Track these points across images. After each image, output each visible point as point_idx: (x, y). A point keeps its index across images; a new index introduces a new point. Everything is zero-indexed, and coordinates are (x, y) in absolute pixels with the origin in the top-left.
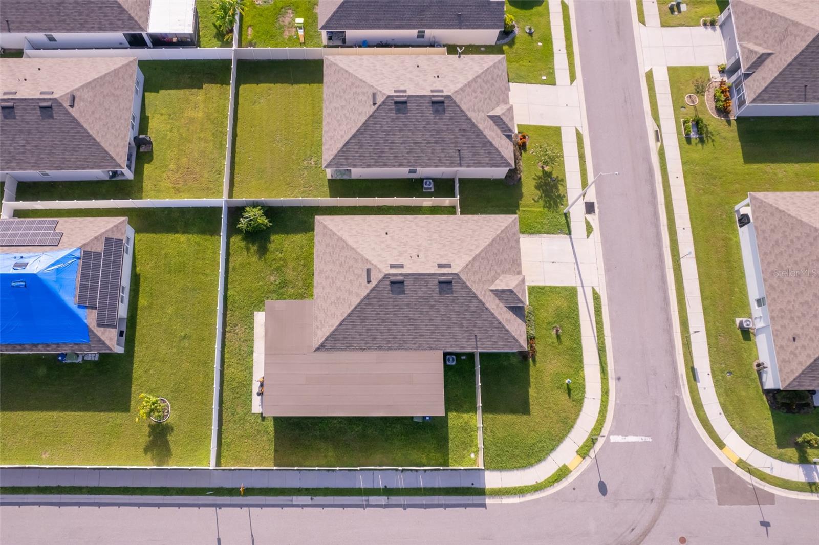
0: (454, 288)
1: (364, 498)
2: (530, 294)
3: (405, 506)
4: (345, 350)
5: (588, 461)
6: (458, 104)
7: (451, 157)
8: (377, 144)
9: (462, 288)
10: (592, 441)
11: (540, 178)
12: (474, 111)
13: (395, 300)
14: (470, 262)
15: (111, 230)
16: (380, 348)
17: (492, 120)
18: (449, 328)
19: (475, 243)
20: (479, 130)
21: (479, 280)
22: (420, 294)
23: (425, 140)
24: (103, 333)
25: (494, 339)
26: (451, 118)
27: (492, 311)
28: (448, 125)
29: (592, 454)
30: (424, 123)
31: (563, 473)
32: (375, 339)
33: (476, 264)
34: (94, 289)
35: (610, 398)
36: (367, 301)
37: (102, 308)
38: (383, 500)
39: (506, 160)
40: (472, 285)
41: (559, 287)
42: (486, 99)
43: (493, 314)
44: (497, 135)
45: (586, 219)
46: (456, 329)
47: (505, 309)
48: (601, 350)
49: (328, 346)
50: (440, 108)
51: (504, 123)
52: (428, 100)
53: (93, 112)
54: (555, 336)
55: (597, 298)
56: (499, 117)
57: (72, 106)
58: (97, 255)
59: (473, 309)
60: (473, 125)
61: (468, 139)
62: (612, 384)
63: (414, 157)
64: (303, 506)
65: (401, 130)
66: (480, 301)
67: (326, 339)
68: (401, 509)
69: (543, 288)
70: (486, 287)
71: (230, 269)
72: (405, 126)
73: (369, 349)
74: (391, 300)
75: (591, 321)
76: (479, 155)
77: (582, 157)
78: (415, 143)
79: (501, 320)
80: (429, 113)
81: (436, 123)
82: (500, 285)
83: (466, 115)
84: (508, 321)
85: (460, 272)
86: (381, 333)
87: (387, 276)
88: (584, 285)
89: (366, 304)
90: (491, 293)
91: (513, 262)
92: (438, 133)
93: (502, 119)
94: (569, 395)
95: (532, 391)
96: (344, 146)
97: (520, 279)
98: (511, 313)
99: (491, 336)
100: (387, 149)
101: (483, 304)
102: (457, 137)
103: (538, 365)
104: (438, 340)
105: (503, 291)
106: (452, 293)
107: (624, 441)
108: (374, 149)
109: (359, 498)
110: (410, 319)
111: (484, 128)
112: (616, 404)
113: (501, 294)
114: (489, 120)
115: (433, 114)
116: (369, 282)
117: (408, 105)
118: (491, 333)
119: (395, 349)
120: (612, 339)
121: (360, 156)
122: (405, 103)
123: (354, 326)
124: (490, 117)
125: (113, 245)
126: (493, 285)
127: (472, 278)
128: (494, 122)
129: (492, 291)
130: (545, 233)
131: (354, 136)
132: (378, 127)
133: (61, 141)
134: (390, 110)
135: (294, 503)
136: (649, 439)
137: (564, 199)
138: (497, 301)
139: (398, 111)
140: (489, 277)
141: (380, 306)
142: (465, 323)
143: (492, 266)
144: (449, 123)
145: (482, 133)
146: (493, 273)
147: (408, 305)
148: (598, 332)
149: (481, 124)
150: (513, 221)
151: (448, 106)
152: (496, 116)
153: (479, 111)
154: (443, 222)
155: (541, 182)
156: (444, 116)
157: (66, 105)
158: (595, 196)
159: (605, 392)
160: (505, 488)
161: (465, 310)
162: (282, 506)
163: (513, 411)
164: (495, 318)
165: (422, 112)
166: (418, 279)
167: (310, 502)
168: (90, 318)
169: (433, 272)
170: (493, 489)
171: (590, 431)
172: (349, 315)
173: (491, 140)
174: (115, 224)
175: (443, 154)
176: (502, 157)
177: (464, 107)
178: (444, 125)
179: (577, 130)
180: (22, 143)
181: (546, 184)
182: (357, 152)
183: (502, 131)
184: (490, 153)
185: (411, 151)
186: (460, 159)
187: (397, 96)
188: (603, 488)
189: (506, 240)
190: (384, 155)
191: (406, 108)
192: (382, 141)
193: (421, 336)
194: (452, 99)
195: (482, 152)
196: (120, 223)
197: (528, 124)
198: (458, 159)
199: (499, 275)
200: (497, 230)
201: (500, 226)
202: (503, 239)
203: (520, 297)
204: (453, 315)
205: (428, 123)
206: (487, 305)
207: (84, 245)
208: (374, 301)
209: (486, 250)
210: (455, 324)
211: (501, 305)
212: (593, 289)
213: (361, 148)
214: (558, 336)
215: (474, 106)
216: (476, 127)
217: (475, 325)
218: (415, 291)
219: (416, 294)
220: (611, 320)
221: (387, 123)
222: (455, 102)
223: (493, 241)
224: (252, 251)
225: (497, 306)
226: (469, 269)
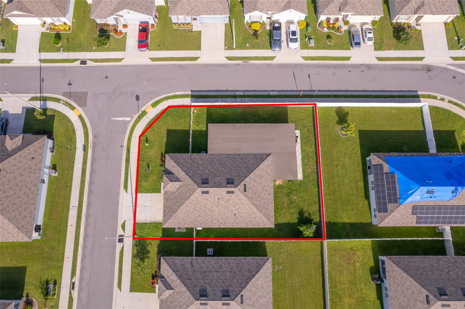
0: (201, 181)
1: (246, 94)
2: (160, 189)
3: (227, 91)
4: (256, 154)
5: (142, 109)
6: (191, 295)
7: (197, 264)
8: (240, 271)
9: (196, 181)
10: (140, 118)
11: (146, 258)
12: (182, 292)
13: (231, 175)
14: (191, 195)
15: (385, 217)
16: (239, 155)
17: (171, 287)
18: (204, 163)
19: (187, 208)
20: (180, 279)
21: (187, 186)
22: (218, 178)
23: (212, 274)
24: (378, 161)
25: (182, 158)
26: (196, 286)
27: (182, 171)
28: (198, 282)
29: (140, 112)
30: (212, 283)
31: (154, 105)
32: (242, 159)
33: (188, 195)
34: (388, 183)
35: (128, 137)
36: (246, 175)
37: (382, 174)
38: (237, 93)
39: (166, 262)
40: (191, 183)
41: (145, 193)
42: (174, 302)
43: (182, 169)
44: (169, 277)
45: (124, 232)
46: (201, 163)
47: (175, 173)
48: (128, 160)
49: (265, 156)
50: (202, 292)
51: (164, 285)
52: (210, 298)
53: (413, 293)
54: (150, 167)
55: (126, 187)
56: (167, 289)
57: (427, 296)
58: (390, 202)
59: (192, 172)
60: (183, 282)
61: (187, 274)
62: (125, 144)
63: (219, 264)
64: (273, 91)
65: (226, 279)
66: (187, 175)
67: (266, 159)
68: (229, 90)
69: (153, 192)
70: (184, 183)
71: (318, 202)
72: (223, 282)
73: (244, 155)
74: (234, 176)
75: (131, 175)
76: (181, 264)
77: (120, 272)
78: (218, 272)
79: (178, 167)
80: (209, 290)
81: (205, 283)
82: (176, 184)
83: (187, 288)
84: (174, 167)
85: (197, 189)
86: (238, 161)
87: (236, 186)
88: (131, 194)
89: (246, 174)
90: (182, 180)
91: (168, 199)
92: (204, 277)
93: (166, 287)
94: (147, 139)
95: (165, 140)
96: (259, 270)
97: (166, 188)
98: (172, 171)
99: (183, 160)
100: (235, 268)
101: (186, 174)
102: (193, 275)
103: (160, 152)
104: (210, 158)
105: (175, 181)
106: (202, 179)
107: (124, 118)
108: (242, 268)
109: (247, 94)
110: (224, 167)
111: (177, 280)
112: (125, 135)
113: (177, 180)
114: (173, 287)
115: (207, 289)
116: (245, 185)
117: (221, 295)
118: (183, 161)
119: (231, 154)
120: (121, 166)
121: (250, 264)
122: (223, 296)
123: (252, 164)
124: (173, 289)
125: (383, 209)
126: (180, 184)
127: (191, 186)
128: (170, 286)
129: (181, 181)
130: (148, 223)
131: (254, 276)
132: (240, 281)
133: (428, 274)
134: (232, 291)
135: (277, 92)
136: (112, 119)
137: (134, 244)
138: (179, 176)
139: (227, 291)
140: (182, 189)
141: (239, 173)
142: (196, 166)
143: (180, 195)
144: (197, 284)
145: (178, 277)
146: (180, 191)
147: (225, 173)
148: (128, 169)
149: (178, 284)
150: (166, 223)
151: (197, 294)
152: (169, 289)
153: (179, 292)
154: (204, 223)
155: (146, 255)
156: (200, 287)
157: (431, 297)
158: (117, 246)
159: (129, 140)
160: (182, 98)
161: (195, 171)
162: (282, 91)
163: (175, 131)
164: (181, 168)
165: (213, 290)
166: (220, 185)
167: (270, 92)
168: (386, 168)
169: (212, 188)
170: (187, 98)
171: (140, 122)
172: (255, 169)
173: (173, 273)
174: (384, 222)
175: (202, 265)
176: (167, 263)
177: (188, 293)
178: (200, 282)
179: (120, 290)
180: (451, 273)
181: (144, 253)
182: (252, 266)
183: (166, 280)
184: (175, 266)
185: (220, 267)
186: (192, 262)
187: (228, 300)
188: (138, 98)
189: (171, 211)
190: (236, 265)
191: (223, 293)
192: (237, 273)
193: (218, 160)
194: (195, 298)
195: (179, 266)
196: (381, 222)
197: (149, 294)
198: (193, 262)
199: (176, 191)
200: (175, 217)
201: (173, 219)
202: (172, 212)
203: (167, 178)
204: (202, 169)
205: (210, 283)
206: (184, 173)
207: (398, 206)
208: (242, 175)
209: (182, 203)
210: (201, 165)
211: (177, 175)
212: (127, 192)
213: (250, 269)
214: (148, 167)
215: (182, 295)
216: (181, 281)
217: (191, 165)
218: (221, 180)
219: (220, 178)
220: (120, 176)
221: (234, 284)
222: (193, 296)
223: (178, 210)
224: (307, 213)
225: (179, 174)
226: (192, 191)
